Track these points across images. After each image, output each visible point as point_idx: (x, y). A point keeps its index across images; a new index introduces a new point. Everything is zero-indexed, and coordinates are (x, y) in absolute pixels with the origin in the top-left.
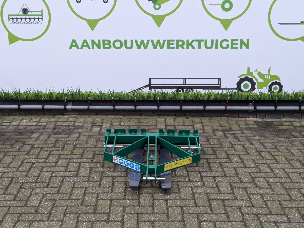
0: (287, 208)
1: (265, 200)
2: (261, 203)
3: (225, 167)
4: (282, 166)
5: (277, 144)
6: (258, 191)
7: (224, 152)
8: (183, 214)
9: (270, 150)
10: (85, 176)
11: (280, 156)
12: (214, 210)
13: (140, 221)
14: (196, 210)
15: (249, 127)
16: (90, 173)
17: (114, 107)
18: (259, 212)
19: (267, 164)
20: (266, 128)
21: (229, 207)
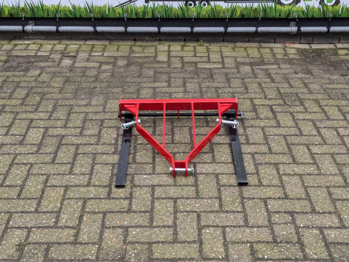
0: (340, 200)
1: (306, 186)
2: (299, 191)
3: (249, 127)
4: (334, 123)
5: (327, 86)
6: (296, 169)
7: (249, 101)
8: (175, 213)
9: (318, 96)
10: (34, 142)
11: (331, 106)
12: (225, 206)
13: (106, 227)
14: (197, 205)
15: (289, 58)
16: (43, 137)
17: (95, 28)
18: (296, 208)
19: (312, 121)
20: (312, 59)
21: (249, 199)
